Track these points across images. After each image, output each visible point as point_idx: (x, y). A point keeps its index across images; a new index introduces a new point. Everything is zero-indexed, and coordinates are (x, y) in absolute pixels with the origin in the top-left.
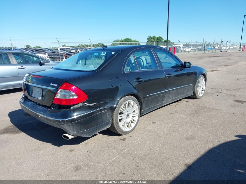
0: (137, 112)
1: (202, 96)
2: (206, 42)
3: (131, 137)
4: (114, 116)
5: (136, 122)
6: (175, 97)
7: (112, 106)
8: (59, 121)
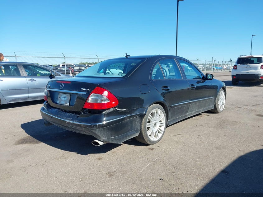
0: (164, 121)
1: (222, 111)
2: (215, 61)
3: (158, 147)
4: (143, 124)
5: (162, 132)
6: (198, 109)
7: (141, 113)
8: (91, 126)
